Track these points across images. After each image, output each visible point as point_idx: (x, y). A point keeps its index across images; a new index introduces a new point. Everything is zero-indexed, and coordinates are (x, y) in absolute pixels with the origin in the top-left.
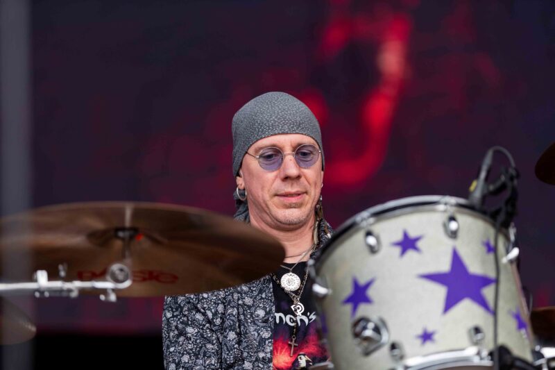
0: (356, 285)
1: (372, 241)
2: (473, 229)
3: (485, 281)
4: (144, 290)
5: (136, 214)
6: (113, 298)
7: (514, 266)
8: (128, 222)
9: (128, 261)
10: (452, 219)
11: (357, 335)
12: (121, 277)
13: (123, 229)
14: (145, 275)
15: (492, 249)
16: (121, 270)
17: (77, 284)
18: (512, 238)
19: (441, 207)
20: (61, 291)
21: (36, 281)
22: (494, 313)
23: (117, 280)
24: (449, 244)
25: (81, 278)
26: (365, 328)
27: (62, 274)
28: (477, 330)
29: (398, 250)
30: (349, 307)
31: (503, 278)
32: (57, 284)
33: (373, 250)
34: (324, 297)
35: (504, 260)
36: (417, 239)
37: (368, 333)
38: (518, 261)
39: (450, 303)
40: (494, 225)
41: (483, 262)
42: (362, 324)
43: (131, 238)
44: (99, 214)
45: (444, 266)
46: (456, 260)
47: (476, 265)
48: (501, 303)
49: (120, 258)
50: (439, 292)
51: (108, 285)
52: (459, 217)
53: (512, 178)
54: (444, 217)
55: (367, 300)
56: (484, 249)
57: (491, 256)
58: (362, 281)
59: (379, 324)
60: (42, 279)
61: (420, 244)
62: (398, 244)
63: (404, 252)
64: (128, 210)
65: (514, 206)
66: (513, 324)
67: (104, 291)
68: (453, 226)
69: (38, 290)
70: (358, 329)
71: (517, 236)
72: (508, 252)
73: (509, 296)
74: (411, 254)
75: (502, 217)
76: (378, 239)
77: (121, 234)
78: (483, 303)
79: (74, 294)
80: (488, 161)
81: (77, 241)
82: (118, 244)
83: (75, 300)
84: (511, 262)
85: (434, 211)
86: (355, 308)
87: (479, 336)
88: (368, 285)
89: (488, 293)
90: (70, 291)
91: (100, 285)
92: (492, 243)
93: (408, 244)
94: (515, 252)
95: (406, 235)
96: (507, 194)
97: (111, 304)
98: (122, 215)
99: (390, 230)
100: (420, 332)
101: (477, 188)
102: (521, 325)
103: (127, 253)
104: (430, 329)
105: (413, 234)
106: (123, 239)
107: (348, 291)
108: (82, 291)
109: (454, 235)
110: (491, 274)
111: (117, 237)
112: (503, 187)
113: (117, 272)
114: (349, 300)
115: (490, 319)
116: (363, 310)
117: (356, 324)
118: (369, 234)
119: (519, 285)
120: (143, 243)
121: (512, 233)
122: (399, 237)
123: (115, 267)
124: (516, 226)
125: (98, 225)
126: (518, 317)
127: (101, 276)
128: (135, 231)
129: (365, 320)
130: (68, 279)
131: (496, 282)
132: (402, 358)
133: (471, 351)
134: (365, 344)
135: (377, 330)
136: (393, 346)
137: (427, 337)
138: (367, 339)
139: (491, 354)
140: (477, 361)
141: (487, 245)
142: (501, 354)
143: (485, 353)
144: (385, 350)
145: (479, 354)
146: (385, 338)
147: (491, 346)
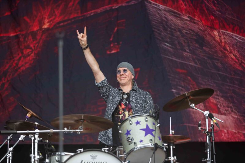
0: (127, 131)
1: (131, 122)
2: (151, 120)
3: (153, 130)
4: (86, 131)
5: (84, 117)
6: (79, 133)
7: (159, 127)
8: (83, 118)
9: (82, 126)
10: (147, 118)
11: (127, 141)
12: (81, 129)
13: (82, 120)
14: (86, 129)
15: (154, 124)
16: (81, 128)
17: (73, 130)
18: (158, 122)
19: (144, 116)
20: (69, 132)
21: (64, 130)
22: (155, 137)
23: (80, 130)
24: (146, 123)
25: (73, 129)
26: (129, 139)
27: (70, 128)
28: (151, 140)
29: (136, 124)
30: (126, 135)
31: (156, 130)
32: (69, 130)
33: (131, 124)
34: (121, 133)
35: (157, 126)
36: (140, 122)
37: (130, 140)
38: (159, 126)
39: (146, 135)
40: (155, 120)
41: (153, 127)
42: (129, 138)
43: (83, 121)
44: (77, 117)
45: (145, 127)
46: (147, 126)
47: (151, 127)
48: (156, 135)
49: (81, 125)
50: (144, 132)
51: (79, 130)
52: (148, 118)
53: (158, 110)
54: (145, 118)
55: (130, 134)
56: (153, 124)
57: (154, 126)
58: (129, 130)
59: (132, 138)
60: (66, 129)
61: (140, 123)
62: (136, 123)
63: (137, 125)
65: (159, 116)
66: (158, 139)
67: (78, 132)
68: (147, 119)
69: (65, 131)
70: (128, 140)
71: (159, 121)
72: (157, 125)
73: (157, 133)
74: (138, 125)
75: (156, 118)
76: (132, 122)
77: (81, 121)
78: (152, 135)
79: (72, 132)
81: (72, 122)
82: (81, 122)
83: (72, 133)
84: (158, 127)
85: (143, 116)
86: (127, 136)
87: (152, 141)
88: (130, 131)
89: (153, 133)
90: (71, 132)
91: (77, 130)
92: (154, 123)
93: (138, 123)
94: (159, 125)
95: (137, 121)
96: (157, 113)
97: (79, 134)
98: (81, 117)
99: (134, 120)
100: (140, 140)
101: (151, 112)
102: (160, 139)
103: (82, 124)
104: (142, 140)
105: (139, 121)
106: (82, 121)
107: (126, 132)
108: (73, 132)
109: (147, 121)
110: (154, 129)
111: (80, 121)
113: (80, 128)
114: (126, 134)
115: (154, 138)
116: (129, 136)
117: (127, 139)
118: (130, 121)
119: (159, 131)
120: (85, 122)
121: (158, 121)
122: (136, 122)
123: (80, 127)
124: (159, 120)
125: (76, 119)
126: (159, 137)
127: (77, 129)
129: (130, 138)
130: (71, 129)
131: (155, 130)
132: (136, 145)
133: (150, 144)
134: (129, 142)
135: (131, 140)
136: (135, 143)
137: (141, 141)
138: (130, 141)
139: (154, 145)
140: (151, 146)
141: (153, 123)
142: (156, 145)
143: (153, 145)
144: (133, 144)
145: (151, 145)
146: (133, 141)
147: (154, 143)
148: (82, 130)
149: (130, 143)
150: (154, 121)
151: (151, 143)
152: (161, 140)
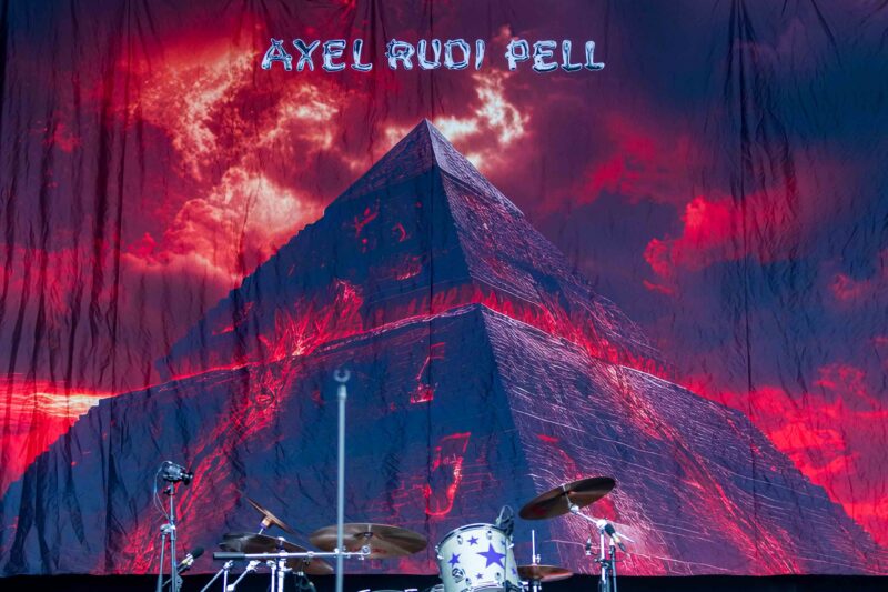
2: (497, 536)
4: (375, 556)
5: (373, 527)
13: (367, 533)
15: (504, 543)
19: (485, 527)
20: (344, 555)
28: (498, 574)
31: (508, 554)
32: (343, 553)
38: (513, 548)
43: (370, 536)
44: (359, 527)
48: (507, 564)
50: (485, 559)
54: (486, 531)
55: (458, 562)
57: (503, 546)
62: (469, 541)
64: (370, 526)
69: (335, 555)
73: (510, 561)
78: (500, 564)
80: (503, 511)
85: (483, 529)
90: (347, 556)
92: (504, 541)
93: (473, 541)
96: (509, 524)
97: (362, 561)
98: (366, 527)
99: (467, 535)
101: (499, 521)
108: (352, 556)
109: (490, 538)
112: (508, 521)
119: (514, 557)
120: (374, 538)
121: (511, 538)
122: (469, 538)
124: (513, 535)
125: (357, 531)
128: (372, 534)
130: (347, 551)
131: (505, 556)
132: (470, 584)
133: (496, 582)
134: (456, 578)
136: (467, 579)
137: (479, 576)
138: (457, 576)
139: (503, 583)
140: (498, 586)
142: (507, 583)
144: (464, 581)
145: (499, 583)
146: (464, 576)
147: (503, 580)
148: (368, 553)
149: (458, 579)
150: (504, 537)
151: (497, 579)
152: (517, 574)
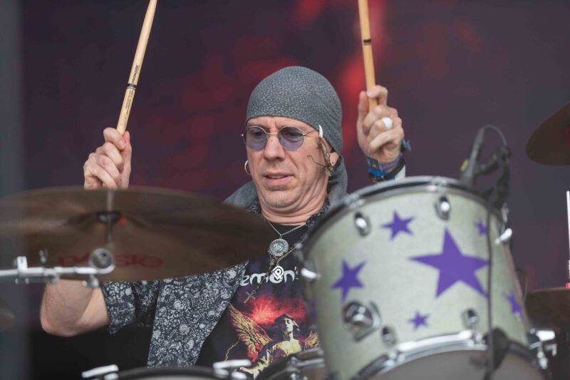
0: (345, 268)
2: (464, 209)
6: (96, 283)
7: (507, 248)
8: (110, 207)
9: (111, 245)
11: (348, 320)
12: (103, 262)
14: (129, 260)
15: (484, 230)
16: (104, 255)
17: (59, 270)
18: (505, 218)
19: (432, 188)
20: (42, 277)
21: (15, 267)
23: (99, 265)
25: (63, 265)
26: (356, 313)
27: (43, 260)
28: (471, 313)
30: (338, 292)
31: (496, 260)
32: (38, 271)
34: (313, 281)
37: (359, 317)
42: (353, 309)
48: (495, 286)
49: (103, 243)
50: (432, 275)
51: (90, 270)
54: (435, 198)
55: (358, 284)
57: (483, 238)
60: (22, 265)
62: (388, 226)
66: (507, 307)
67: (87, 277)
69: (17, 277)
70: (349, 314)
73: (502, 278)
77: (103, 218)
78: (475, 284)
80: (479, 139)
82: (100, 228)
85: (426, 191)
86: (345, 293)
90: (51, 277)
91: (83, 270)
92: (484, 223)
93: (398, 225)
99: (380, 211)
101: (468, 167)
103: (110, 238)
106: (105, 223)
107: (338, 275)
109: (445, 216)
111: (99, 221)
112: (494, 167)
113: (100, 257)
114: (338, 285)
116: (354, 294)
117: (346, 309)
120: (126, 226)
121: (505, 213)
122: (389, 219)
123: (98, 252)
127: (83, 261)
128: (117, 215)
129: (356, 304)
130: (50, 265)
131: (489, 263)
132: (394, 342)
133: (465, 335)
134: (357, 329)
135: (368, 314)
136: (385, 331)
137: (419, 321)
138: (359, 324)
139: (485, 338)
140: (471, 345)
141: (480, 226)
142: (496, 338)
143: (479, 337)
144: (377, 335)
145: (473, 337)
146: (377, 322)
147: (485, 330)
148: (110, 269)
149: (361, 331)
150: (483, 212)
151: (470, 327)
152: (524, 311)
